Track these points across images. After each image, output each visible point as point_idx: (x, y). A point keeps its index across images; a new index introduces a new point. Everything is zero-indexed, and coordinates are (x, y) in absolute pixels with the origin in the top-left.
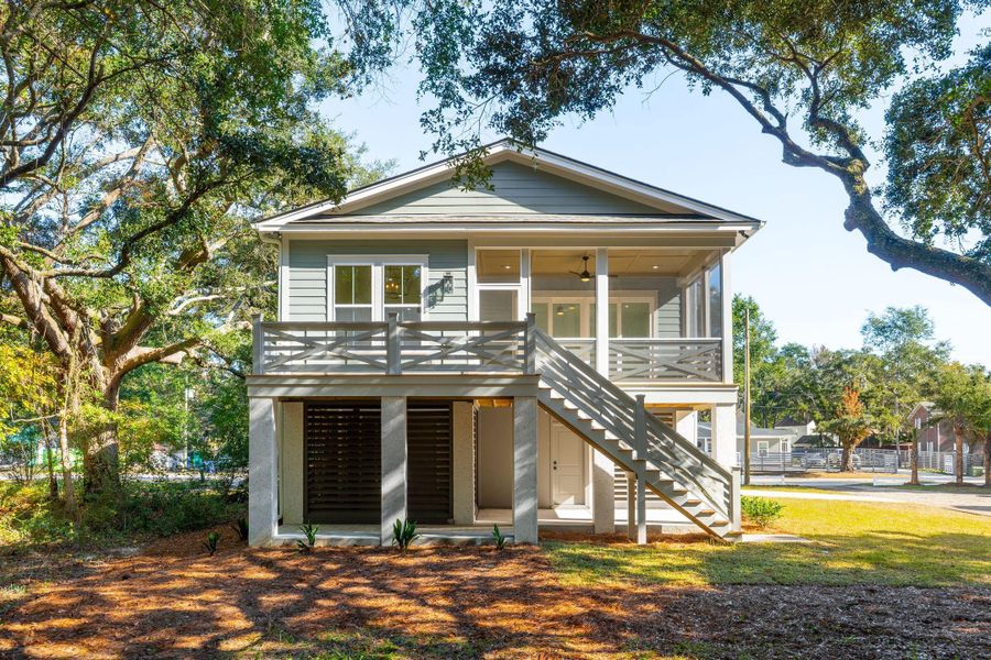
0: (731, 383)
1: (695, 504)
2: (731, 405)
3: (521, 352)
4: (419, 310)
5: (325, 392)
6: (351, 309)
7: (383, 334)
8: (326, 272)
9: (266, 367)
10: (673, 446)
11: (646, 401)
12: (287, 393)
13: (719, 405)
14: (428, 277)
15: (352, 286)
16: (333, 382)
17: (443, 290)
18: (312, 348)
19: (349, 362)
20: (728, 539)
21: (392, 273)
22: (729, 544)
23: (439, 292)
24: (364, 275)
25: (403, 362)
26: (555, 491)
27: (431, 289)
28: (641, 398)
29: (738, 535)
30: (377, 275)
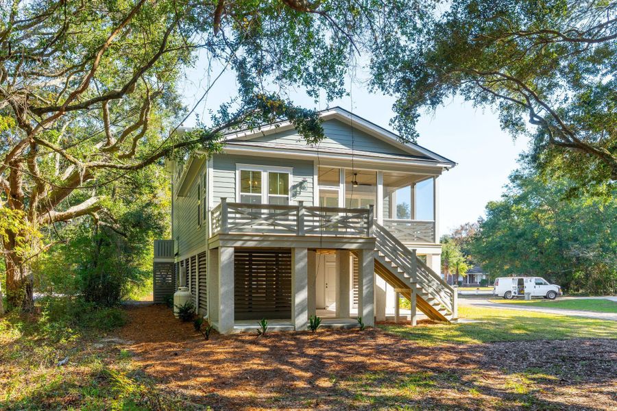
0: (439, 244)
1: (438, 305)
2: (438, 254)
3: (365, 225)
4: (288, 198)
5: (265, 244)
6: (250, 196)
7: (295, 213)
8: (235, 174)
9: (230, 229)
10: (428, 275)
11: (417, 252)
12: (243, 244)
13: (433, 254)
14: (293, 180)
15: (249, 182)
16: (270, 239)
17: (301, 188)
18: (255, 218)
19: (276, 228)
20: (452, 322)
21: (273, 177)
22: (453, 324)
23: (298, 188)
24: (257, 176)
25: (305, 228)
26: (327, 300)
27: (294, 187)
28: (414, 251)
29: (456, 319)
30: (265, 176)
